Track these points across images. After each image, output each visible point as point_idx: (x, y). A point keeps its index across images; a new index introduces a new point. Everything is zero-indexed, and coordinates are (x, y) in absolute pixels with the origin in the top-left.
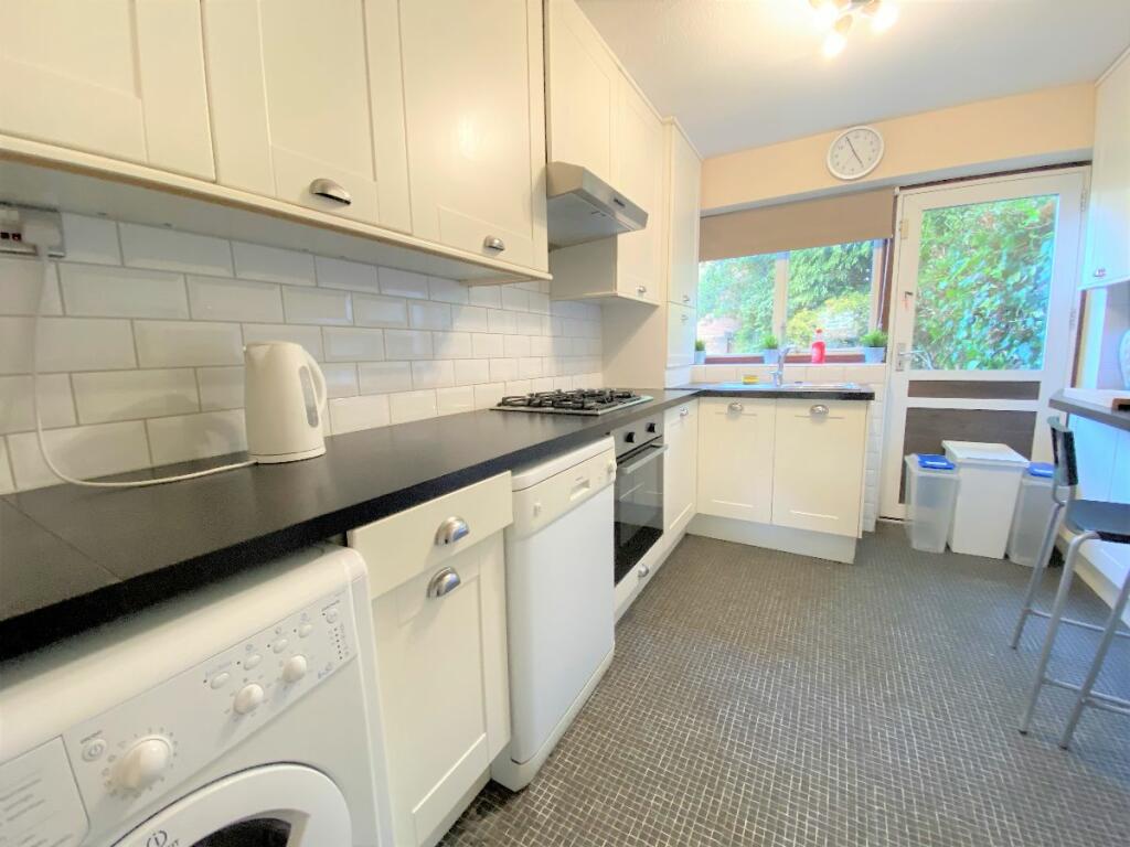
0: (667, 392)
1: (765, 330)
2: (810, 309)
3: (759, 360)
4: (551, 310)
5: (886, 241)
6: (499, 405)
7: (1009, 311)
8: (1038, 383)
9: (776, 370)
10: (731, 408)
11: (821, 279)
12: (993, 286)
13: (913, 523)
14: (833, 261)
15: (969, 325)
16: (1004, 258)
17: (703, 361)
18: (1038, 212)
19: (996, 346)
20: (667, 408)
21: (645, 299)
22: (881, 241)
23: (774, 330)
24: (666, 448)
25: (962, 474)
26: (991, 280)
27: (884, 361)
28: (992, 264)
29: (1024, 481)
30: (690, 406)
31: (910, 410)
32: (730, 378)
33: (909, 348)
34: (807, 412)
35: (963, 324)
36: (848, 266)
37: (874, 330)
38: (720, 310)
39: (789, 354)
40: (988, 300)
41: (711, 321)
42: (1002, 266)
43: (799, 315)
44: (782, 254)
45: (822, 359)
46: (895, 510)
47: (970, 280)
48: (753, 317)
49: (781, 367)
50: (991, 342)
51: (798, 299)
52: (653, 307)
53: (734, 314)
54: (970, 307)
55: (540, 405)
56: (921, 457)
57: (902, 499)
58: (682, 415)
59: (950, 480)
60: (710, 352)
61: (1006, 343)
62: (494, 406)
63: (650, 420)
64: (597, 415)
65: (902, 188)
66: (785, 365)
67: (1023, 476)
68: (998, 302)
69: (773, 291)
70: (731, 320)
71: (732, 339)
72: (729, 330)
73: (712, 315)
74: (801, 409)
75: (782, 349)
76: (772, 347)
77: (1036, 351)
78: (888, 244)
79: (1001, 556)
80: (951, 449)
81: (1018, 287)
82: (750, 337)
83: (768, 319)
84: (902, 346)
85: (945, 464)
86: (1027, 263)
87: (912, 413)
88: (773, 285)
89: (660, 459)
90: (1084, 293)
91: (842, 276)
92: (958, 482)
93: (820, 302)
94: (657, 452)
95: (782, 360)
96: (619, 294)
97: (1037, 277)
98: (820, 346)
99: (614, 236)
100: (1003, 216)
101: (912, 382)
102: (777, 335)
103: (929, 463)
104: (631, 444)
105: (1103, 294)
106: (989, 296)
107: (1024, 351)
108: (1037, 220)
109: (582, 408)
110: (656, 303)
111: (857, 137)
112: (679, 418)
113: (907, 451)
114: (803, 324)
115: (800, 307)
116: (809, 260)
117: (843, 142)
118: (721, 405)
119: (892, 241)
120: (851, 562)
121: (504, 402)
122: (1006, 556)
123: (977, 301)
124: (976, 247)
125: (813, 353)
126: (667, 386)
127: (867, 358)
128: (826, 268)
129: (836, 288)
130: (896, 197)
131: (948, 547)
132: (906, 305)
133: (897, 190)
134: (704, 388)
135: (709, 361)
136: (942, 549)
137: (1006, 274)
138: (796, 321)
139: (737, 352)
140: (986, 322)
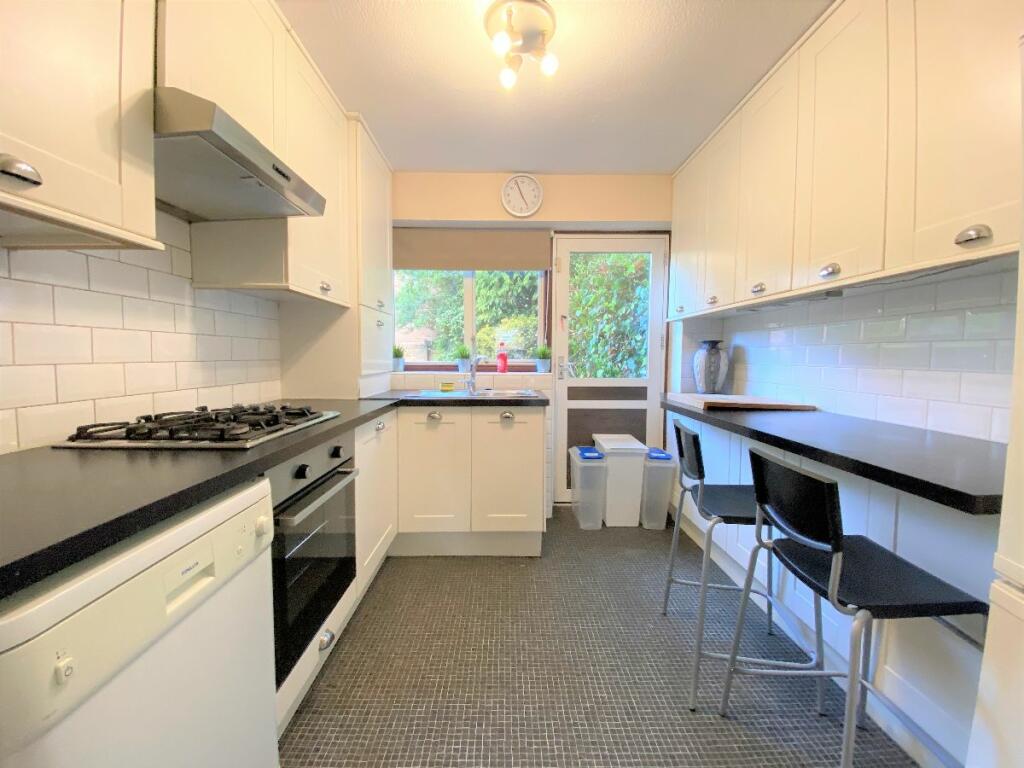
0: (362, 402)
1: (457, 340)
2: (490, 326)
3: (455, 368)
4: (194, 300)
5: (546, 272)
6: (72, 439)
7: (621, 335)
8: (646, 388)
9: (469, 378)
10: (430, 417)
11: (497, 301)
12: (610, 316)
13: (579, 504)
14: (505, 288)
15: (597, 344)
16: (616, 296)
17: (401, 367)
18: (633, 266)
19: (614, 359)
20: (358, 425)
21: (329, 297)
22: (543, 272)
23: (465, 341)
24: (358, 473)
25: (608, 462)
26: (608, 311)
27: (550, 371)
28: (608, 299)
29: (647, 463)
30: (387, 419)
31: (570, 411)
32: (430, 387)
33: (566, 359)
34: (497, 418)
35: (592, 342)
36: (515, 293)
37: (541, 346)
38: (419, 321)
39: (480, 363)
40: (607, 327)
41: (412, 330)
42: (614, 302)
43: (483, 330)
44: (469, 272)
45: (507, 368)
46: (566, 496)
47: (595, 310)
48: (447, 329)
49: (473, 376)
50: (610, 357)
51: (481, 317)
52: (344, 309)
53: (432, 325)
54: (597, 329)
55: (148, 436)
56: (580, 449)
57: (569, 486)
58: (378, 430)
59: (600, 467)
60: (409, 358)
61: (619, 358)
62: (62, 440)
63: (334, 443)
64: (246, 450)
65: (556, 232)
66: (478, 373)
67: (646, 459)
68: (614, 328)
69: (462, 308)
70: (429, 330)
71: (430, 347)
72: (429, 339)
73: (413, 325)
74: (493, 415)
75: (473, 359)
76: (465, 356)
77: (639, 364)
78: (548, 275)
79: (637, 525)
80: (600, 442)
81: (625, 317)
82: (445, 346)
83: (459, 332)
84: (562, 358)
85: (596, 454)
86: (628, 301)
87: (572, 413)
88: (462, 304)
89: (350, 488)
90: (668, 324)
91: (511, 301)
92: (606, 468)
93: (496, 321)
94: (345, 481)
95: (474, 370)
96: (292, 287)
97: (635, 310)
98: (503, 357)
99: (283, 218)
100: (612, 267)
101: (570, 389)
102: (468, 346)
103: (587, 454)
104: (302, 480)
105: (680, 324)
106: (607, 323)
107: (631, 363)
108: (634, 272)
109: (221, 438)
110: (346, 305)
111: (523, 182)
112: (374, 432)
113: (570, 445)
114: (486, 337)
115: (483, 324)
116: (488, 285)
117: (512, 184)
118: (420, 415)
119: (551, 272)
120: (539, 555)
121: (82, 433)
122: (641, 524)
123: (601, 327)
124: (597, 288)
125: (499, 363)
126: (361, 397)
127: (539, 368)
128: (500, 293)
129: (508, 310)
130: (552, 239)
131: (604, 524)
132: (562, 327)
133: (552, 233)
134: (402, 397)
135: (408, 368)
136: (600, 526)
137: (617, 307)
138: (480, 335)
139: (435, 361)
140: (606, 343)
